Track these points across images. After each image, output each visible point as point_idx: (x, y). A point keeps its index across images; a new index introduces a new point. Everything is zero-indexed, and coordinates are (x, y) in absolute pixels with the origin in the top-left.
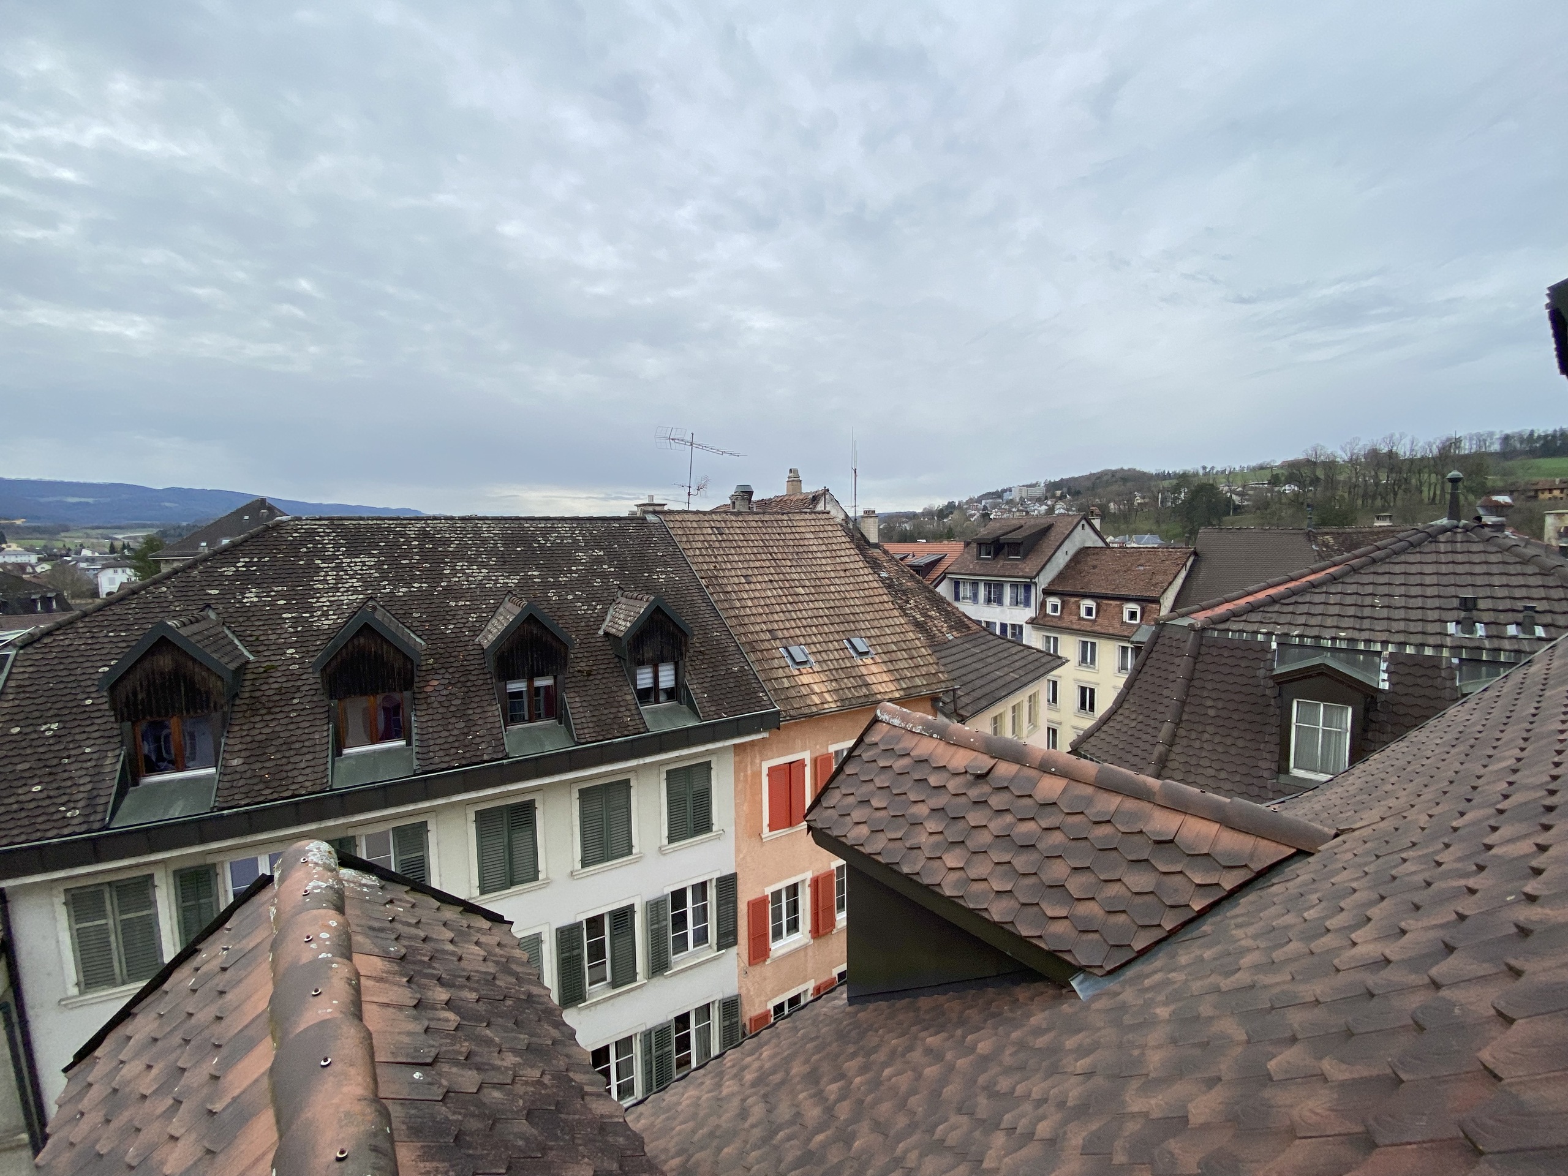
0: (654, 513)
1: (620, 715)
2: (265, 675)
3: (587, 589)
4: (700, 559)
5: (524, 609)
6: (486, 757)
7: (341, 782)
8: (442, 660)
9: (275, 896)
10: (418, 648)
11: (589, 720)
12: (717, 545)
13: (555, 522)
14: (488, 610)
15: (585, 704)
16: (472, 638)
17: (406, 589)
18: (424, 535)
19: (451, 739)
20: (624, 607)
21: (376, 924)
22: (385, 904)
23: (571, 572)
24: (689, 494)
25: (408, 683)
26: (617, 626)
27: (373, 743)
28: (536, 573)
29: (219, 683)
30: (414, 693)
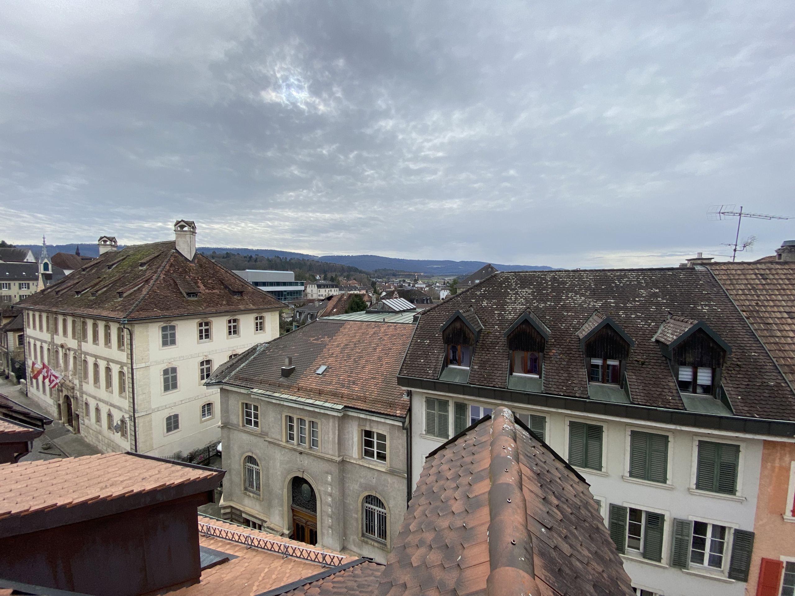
0: (702, 264)
1: (664, 394)
2: (487, 335)
3: (645, 312)
4: (743, 297)
5: (604, 321)
6: (577, 395)
7: (512, 386)
8: (557, 341)
9: (492, 425)
10: (547, 333)
11: (641, 391)
12: (761, 287)
13: (626, 272)
14: (584, 319)
15: (639, 381)
16: (574, 332)
17: (544, 305)
18: (554, 279)
19: (560, 381)
20: (672, 325)
21: (529, 455)
22: (532, 447)
23: (636, 301)
24: (735, 250)
25: (542, 349)
26: (666, 337)
27: (525, 373)
28: (612, 301)
29: (473, 336)
30: (544, 354)
